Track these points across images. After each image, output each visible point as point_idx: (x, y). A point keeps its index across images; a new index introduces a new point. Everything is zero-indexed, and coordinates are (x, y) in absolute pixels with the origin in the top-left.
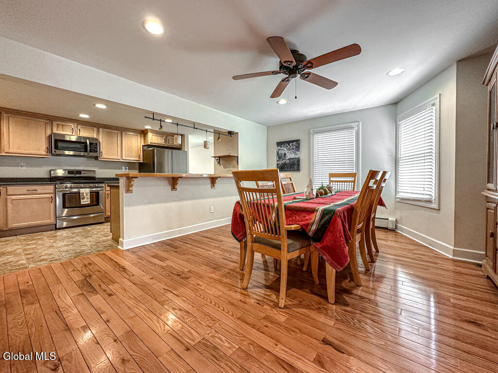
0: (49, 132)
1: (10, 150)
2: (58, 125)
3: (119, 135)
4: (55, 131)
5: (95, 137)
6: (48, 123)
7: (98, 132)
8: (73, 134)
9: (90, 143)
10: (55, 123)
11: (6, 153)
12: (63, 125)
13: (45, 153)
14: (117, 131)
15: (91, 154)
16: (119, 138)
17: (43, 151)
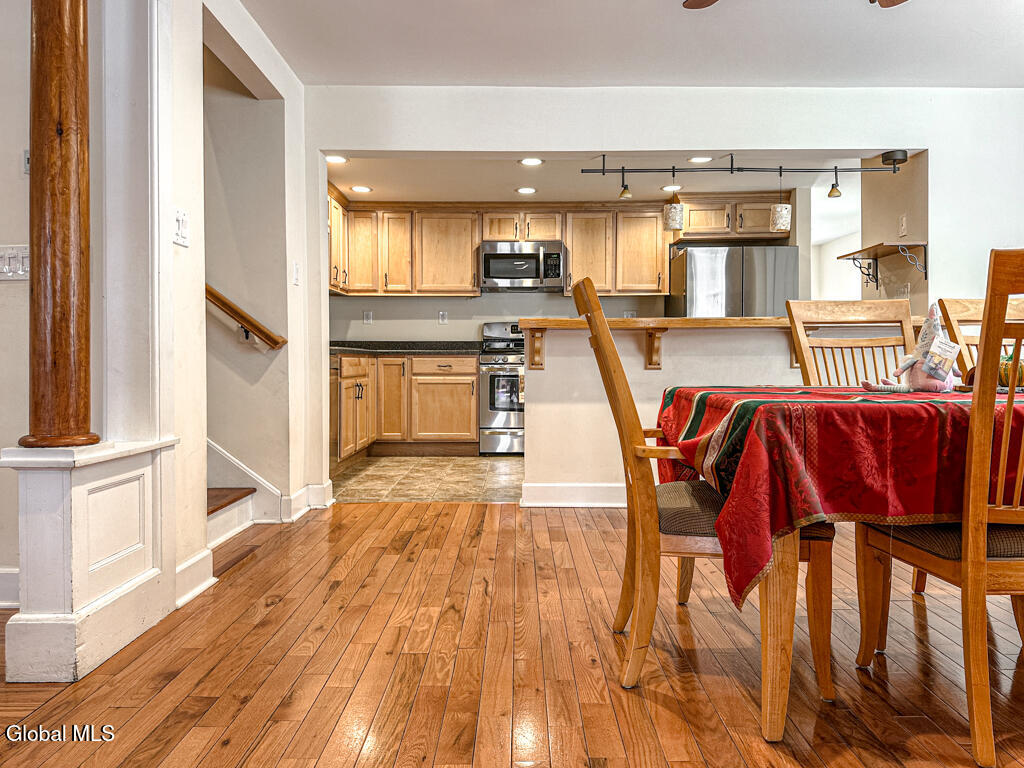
0: (477, 241)
1: (424, 285)
2: (492, 222)
3: (610, 223)
4: (487, 237)
5: (558, 237)
6: (475, 220)
7: (564, 223)
8: (518, 238)
9: (545, 255)
10: (487, 218)
11: (419, 291)
12: (500, 220)
13: (470, 288)
14: (604, 215)
15: (548, 282)
16: (610, 233)
17: (468, 285)
